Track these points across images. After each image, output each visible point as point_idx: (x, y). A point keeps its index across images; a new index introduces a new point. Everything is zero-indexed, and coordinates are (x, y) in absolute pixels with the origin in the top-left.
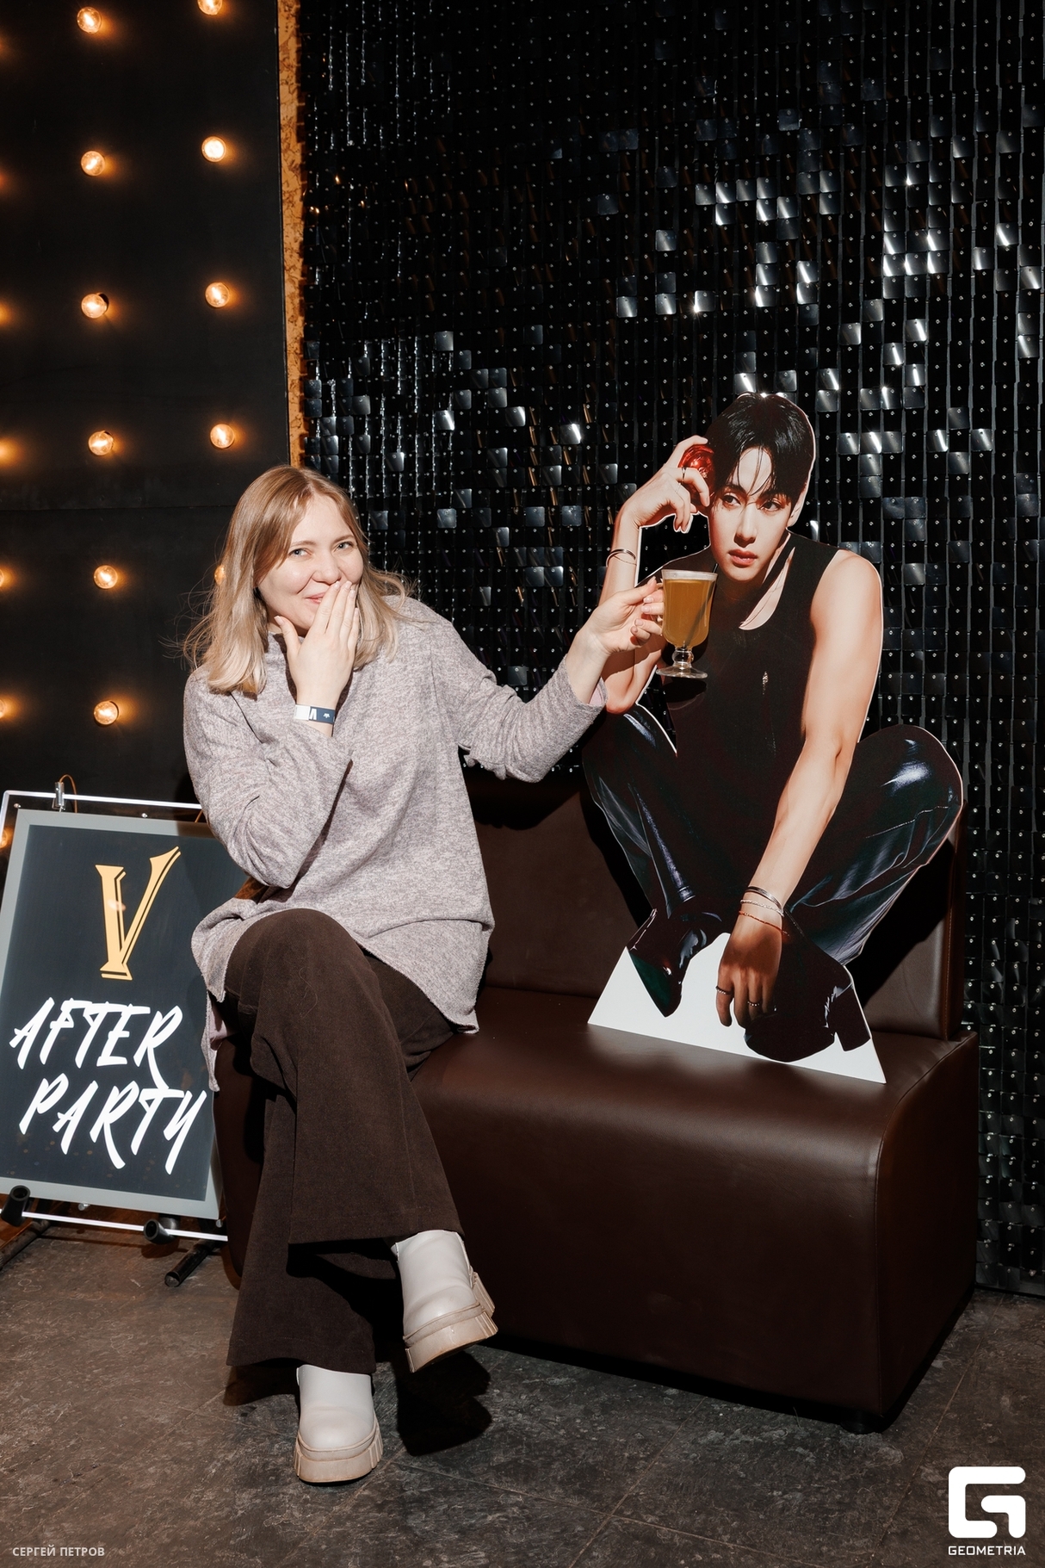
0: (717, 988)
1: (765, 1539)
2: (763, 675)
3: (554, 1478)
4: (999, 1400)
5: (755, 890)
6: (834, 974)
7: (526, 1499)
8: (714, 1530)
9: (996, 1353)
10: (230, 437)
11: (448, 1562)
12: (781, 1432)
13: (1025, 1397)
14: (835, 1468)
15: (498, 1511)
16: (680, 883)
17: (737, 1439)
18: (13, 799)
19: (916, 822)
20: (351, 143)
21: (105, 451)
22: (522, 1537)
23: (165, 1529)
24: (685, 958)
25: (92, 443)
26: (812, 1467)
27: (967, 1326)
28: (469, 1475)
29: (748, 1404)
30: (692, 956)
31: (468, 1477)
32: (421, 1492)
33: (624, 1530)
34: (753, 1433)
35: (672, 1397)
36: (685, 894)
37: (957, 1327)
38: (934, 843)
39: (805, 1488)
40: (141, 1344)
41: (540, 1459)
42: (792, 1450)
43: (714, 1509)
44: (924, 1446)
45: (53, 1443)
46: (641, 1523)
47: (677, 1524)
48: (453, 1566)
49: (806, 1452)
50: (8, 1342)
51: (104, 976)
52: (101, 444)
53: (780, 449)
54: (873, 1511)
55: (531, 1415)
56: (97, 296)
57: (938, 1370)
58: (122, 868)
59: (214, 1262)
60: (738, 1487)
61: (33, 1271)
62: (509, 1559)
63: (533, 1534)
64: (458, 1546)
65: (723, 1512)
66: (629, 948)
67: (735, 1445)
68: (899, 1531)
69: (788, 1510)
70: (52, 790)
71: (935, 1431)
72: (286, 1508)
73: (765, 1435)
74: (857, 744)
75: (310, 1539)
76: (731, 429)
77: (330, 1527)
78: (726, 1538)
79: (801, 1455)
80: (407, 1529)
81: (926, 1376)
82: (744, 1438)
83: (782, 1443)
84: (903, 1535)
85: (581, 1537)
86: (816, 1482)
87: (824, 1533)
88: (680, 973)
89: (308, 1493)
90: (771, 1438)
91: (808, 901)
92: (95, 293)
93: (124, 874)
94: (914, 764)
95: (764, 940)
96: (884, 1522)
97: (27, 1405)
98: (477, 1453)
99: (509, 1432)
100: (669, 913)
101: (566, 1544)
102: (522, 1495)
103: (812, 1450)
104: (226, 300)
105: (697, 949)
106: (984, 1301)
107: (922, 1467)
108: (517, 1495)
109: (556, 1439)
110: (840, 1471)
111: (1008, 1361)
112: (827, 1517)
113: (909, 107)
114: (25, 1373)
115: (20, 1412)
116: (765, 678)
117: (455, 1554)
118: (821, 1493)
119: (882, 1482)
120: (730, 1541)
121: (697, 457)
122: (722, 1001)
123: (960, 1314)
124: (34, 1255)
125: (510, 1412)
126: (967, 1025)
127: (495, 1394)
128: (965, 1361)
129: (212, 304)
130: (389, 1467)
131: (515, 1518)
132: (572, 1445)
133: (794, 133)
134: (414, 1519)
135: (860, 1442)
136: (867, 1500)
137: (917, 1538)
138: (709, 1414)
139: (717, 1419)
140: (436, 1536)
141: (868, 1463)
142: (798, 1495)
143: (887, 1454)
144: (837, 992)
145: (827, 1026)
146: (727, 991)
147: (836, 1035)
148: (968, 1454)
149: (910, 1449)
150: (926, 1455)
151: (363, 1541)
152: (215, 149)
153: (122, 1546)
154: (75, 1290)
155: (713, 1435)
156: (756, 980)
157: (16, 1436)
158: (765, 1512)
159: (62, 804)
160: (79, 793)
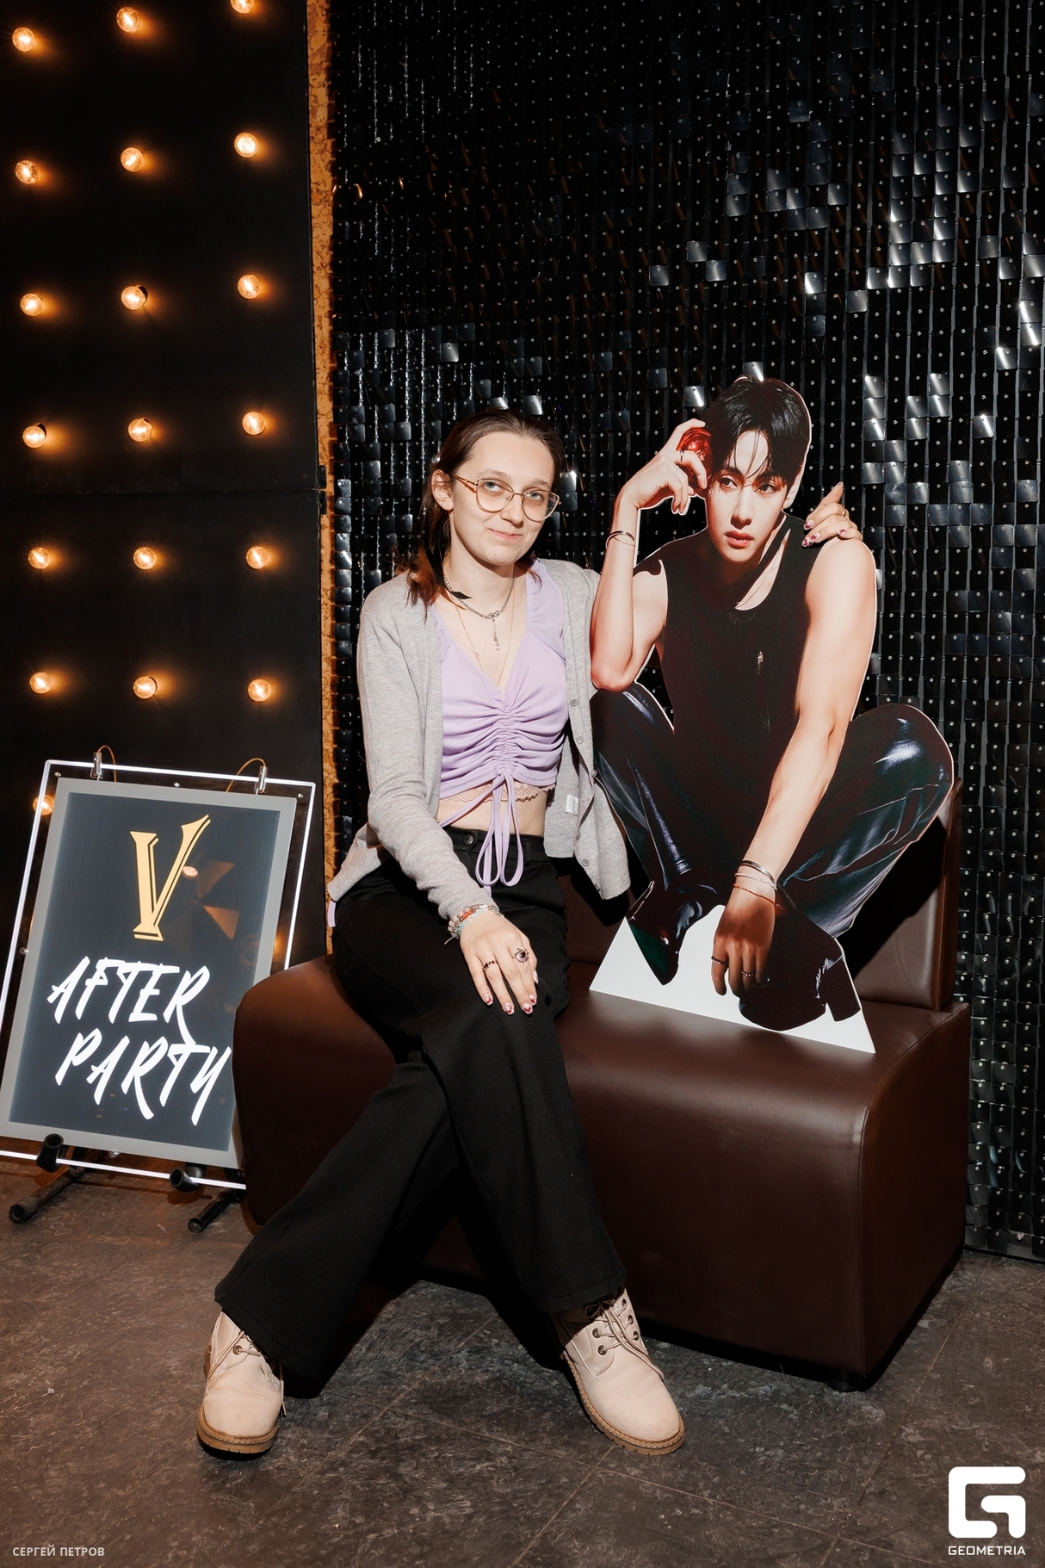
0: (713, 958)
1: (745, 1496)
2: (758, 654)
3: (544, 1428)
4: (982, 1361)
5: (750, 863)
6: (824, 946)
7: (514, 1449)
8: (695, 1485)
9: (982, 1315)
10: (262, 424)
11: (434, 1511)
12: (767, 1388)
13: (1008, 1359)
14: (817, 1425)
15: (488, 1460)
16: (677, 856)
17: (724, 1394)
18: (54, 768)
19: (907, 799)
20: (379, 139)
21: (144, 438)
22: (508, 1486)
23: (165, 1471)
24: (682, 928)
25: (132, 430)
26: (795, 1424)
27: (955, 1287)
28: (462, 1424)
29: (737, 1360)
30: (688, 927)
31: (460, 1426)
32: (415, 1440)
33: (607, 1482)
34: (740, 1389)
35: (664, 1350)
36: (682, 867)
37: (945, 1287)
38: (924, 821)
39: (786, 1445)
40: (161, 1287)
41: (532, 1409)
42: (777, 1406)
43: (698, 1465)
44: (906, 1405)
45: (66, 1383)
46: (624, 1476)
47: (660, 1477)
48: (439, 1514)
49: (791, 1408)
50: (35, 1284)
51: (137, 936)
52: (141, 431)
53: (777, 432)
54: (853, 1470)
55: (526, 1365)
56: (136, 288)
57: (925, 1330)
58: (155, 835)
59: (235, 1208)
60: (722, 1442)
61: (66, 1214)
62: (493, 1509)
63: (519, 1484)
64: (446, 1495)
65: (706, 1467)
66: (628, 919)
67: (722, 1400)
68: (877, 1491)
69: (769, 1467)
70: (91, 760)
71: (918, 1391)
72: (282, 1453)
73: (752, 1390)
74: (850, 722)
75: (303, 1484)
76: (728, 412)
77: (323, 1473)
78: (706, 1493)
79: (785, 1411)
80: (396, 1477)
81: (912, 1335)
82: (730, 1393)
83: (768, 1399)
84: (882, 1494)
85: (566, 1489)
86: (799, 1439)
87: (803, 1490)
88: (677, 943)
89: (305, 1438)
90: (757, 1394)
91: (801, 875)
92: (134, 285)
93: (157, 840)
94: (906, 743)
95: (758, 913)
96: (863, 1481)
97: (46, 1345)
98: (472, 1402)
99: (504, 1381)
100: (666, 886)
101: (551, 1496)
102: (511, 1445)
103: (796, 1407)
104: (257, 291)
105: (693, 920)
106: (972, 1263)
107: (903, 1427)
108: (506, 1443)
109: (549, 1390)
110: (822, 1429)
111: (993, 1323)
112: (807, 1475)
113: (917, 98)
114: (47, 1314)
115: (38, 1352)
116: (760, 657)
117: (442, 1503)
118: (802, 1450)
119: (863, 1441)
120: (710, 1496)
121: (694, 440)
122: (717, 971)
123: (949, 1274)
124: (69, 1199)
125: (506, 1362)
126: (959, 997)
127: (493, 1344)
128: (951, 1321)
129: (244, 295)
130: (385, 1414)
131: (503, 1468)
132: (563, 1396)
133: (804, 124)
134: (406, 1467)
135: (844, 1399)
136: (848, 1459)
137: (894, 1498)
138: (698, 1368)
139: (706, 1373)
140: (425, 1484)
141: (850, 1421)
142: (780, 1452)
143: (869, 1412)
144: (828, 964)
145: (818, 997)
146: (722, 962)
147: (827, 1006)
148: (948, 1415)
149: (892, 1408)
150: (908, 1414)
151: (354, 1487)
152: (247, 145)
153: (122, 1487)
154: (103, 1233)
155: (701, 1389)
156: (750, 951)
157: (32, 1376)
158: (747, 1468)
159: (99, 773)
160: (117, 764)
